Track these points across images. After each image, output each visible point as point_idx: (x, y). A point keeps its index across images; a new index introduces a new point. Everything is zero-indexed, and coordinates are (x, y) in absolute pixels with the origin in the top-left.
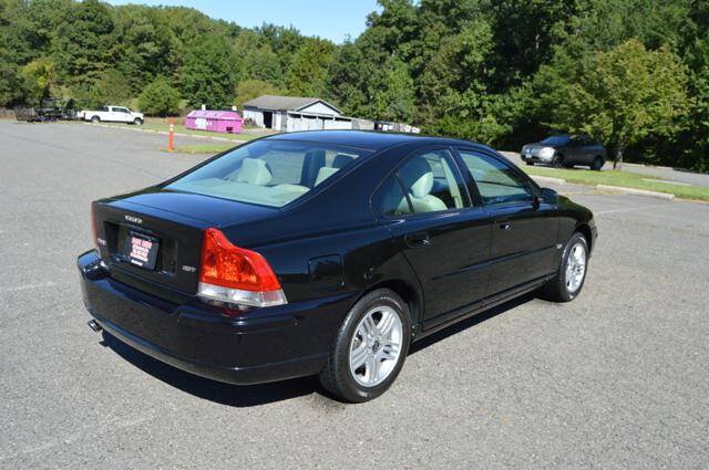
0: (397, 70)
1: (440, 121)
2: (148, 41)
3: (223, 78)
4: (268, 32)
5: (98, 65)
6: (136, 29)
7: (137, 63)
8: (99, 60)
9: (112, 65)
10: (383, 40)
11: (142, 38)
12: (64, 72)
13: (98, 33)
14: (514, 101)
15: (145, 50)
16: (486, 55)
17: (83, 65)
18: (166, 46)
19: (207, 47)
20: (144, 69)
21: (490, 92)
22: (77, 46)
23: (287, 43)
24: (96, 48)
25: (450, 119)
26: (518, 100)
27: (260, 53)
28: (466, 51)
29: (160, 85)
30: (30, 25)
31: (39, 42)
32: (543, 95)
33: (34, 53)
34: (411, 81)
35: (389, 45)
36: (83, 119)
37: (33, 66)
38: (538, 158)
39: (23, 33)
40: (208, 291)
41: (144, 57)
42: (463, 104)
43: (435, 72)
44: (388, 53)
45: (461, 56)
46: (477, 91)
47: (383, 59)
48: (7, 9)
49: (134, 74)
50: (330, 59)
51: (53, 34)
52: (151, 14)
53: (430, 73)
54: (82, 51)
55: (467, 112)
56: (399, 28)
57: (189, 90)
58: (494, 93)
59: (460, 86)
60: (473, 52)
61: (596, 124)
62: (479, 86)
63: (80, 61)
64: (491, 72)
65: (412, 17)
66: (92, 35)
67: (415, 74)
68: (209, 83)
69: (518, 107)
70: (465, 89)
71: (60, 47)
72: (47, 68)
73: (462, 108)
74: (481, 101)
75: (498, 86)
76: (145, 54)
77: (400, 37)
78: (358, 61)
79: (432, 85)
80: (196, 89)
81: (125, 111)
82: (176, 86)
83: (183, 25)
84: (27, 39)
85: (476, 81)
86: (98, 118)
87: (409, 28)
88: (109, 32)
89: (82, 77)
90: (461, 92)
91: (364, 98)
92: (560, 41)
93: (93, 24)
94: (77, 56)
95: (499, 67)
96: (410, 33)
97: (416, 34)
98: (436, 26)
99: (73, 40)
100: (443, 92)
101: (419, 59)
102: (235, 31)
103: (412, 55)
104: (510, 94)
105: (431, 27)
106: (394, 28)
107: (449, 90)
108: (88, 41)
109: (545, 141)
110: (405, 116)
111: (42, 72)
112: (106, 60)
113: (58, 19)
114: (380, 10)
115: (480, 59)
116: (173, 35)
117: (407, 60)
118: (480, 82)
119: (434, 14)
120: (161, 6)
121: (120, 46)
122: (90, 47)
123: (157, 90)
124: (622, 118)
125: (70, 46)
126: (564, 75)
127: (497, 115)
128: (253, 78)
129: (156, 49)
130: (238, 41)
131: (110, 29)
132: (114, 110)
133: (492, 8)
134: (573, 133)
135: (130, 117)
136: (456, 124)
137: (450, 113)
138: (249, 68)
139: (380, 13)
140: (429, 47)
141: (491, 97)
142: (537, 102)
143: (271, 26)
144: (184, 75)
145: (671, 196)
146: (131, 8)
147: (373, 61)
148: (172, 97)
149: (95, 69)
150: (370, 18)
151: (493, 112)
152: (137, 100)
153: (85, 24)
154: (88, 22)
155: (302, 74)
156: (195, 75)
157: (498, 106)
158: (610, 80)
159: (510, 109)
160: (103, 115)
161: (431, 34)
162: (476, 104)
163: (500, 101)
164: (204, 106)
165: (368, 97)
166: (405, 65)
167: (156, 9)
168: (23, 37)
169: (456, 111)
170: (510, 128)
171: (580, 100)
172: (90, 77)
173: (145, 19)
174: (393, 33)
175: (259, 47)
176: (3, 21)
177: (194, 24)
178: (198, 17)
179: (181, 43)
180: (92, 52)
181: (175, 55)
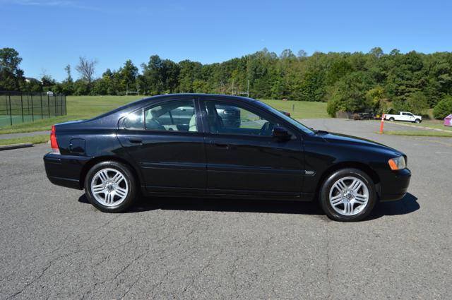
2: (444, 73)
5: (411, 89)
6: (438, 67)
7: (437, 87)
8: (413, 87)
9: (420, 89)
11: (440, 72)
12: (392, 94)
13: (413, 71)
15: (442, 79)
17: (403, 90)
20: (441, 91)
22: (400, 79)
24: (411, 80)
30: (377, 70)
31: (381, 78)
33: (378, 84)
36: (385, 119)
37: (373, 91)
41: (441, 84)
48: (367, 62)
49: (433, 94)
51: (389, 73)
52: (449, 57)
54: (402, 82)
63: (404, 87)
66: (409, 72)
71: (391, 81)
72: (380, 92)
76: (441, 81)
81: (410, 115)
84: (375, 77)
88: (419, 70)
89: (402, 97)
93: (411, 66)
94: (400, 85)
99: (398, 76)
108: (407, 76)
111: (376, 94)
112: (416, 86)
113: (392, 65)
121: (427, 78)
122: (408, 79)
123: (447, 103)
125: (396, 80)
129: (450, 78)
131: (421, 67)
132: (403, 114)
135: (413, 119)
149: (410, 92)
152: (433, 109)
153: (406, 67)
154: (408, 65)
160: (396, 117)
168: (373, 76)
172: (406, 96)
173: (444, 60)
176: (365, 68)
180: (408, 82)
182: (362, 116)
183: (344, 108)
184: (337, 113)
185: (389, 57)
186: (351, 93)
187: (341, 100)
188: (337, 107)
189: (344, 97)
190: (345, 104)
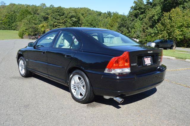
0: (138, 23)
1: (146, 37)
2: (74, 17)
6: (71, 14)
7: (71, 23)
8: (60, 23)
9: (64, 24)
10: (134, 14)
11: (72, 17)
16: (159, 17)
17: (56, 25)
18: (79, 19)
19: (89, 18)
20: (73, 25)
22: (54, 19)
25: (149, 37)
30: (44, 14)
31: (46, 19)
37: (41, 25)
41: (73, 22)
43: (145, 22)
44: (135, 18)
45: (152, 17)
47: (133, 20)
48: (39, 11)
51: (49, 16)
52: (75, 10)
54: (56, 21)
55: (154, 34)
56: (140, 10)
59: (152, 27)
63: (56, 23)
65: (143, 7)
66: (59, 16)
71: (51, 20)
72: (45, 25)
73: (152, 33)
76: (73, 21)
77: (140, 13)
78: (126, 20)
79: (144, 27)
83: (84, 13)
84: (43, 18)
87: (143, 10)
88: (63, 15)
89: (56, 28)
91: (128, 31)
93: (59, 13)
94: (55, 22)
96: (143, 12)
98: (150, 9)
99: (54, 18)
105: (148, 10)
106: (137, 10)
107: (149, 28)
108: (57, 18)
110: (139, 36)
111: (43, 26)
112: (62, 23)
113: (51, 12)
114: (134, 5)
115: (157, 18)
116: (81, 15)
117: (142, 20)
120: (79, 8)
121: (66, 19)
122: (58, 20)
125: (53, 19)
129: (76, 20)
131: (63, 14)
136: (150, 38)
137: (149, 35)
138: (103, 24)
146: (70, 8)
147: (131, 20)
149: (59, 26)
150: (131, 8)
153: (57, 14)
154: (58, 13)
155: (111, 25)
165: (129, 31)
166: (140, 21)
167: (77, 8)
168: (42, 18)
169: (151, 34)
172: (58, 28)
173: (73, 12)
174: (137, 12)
175: (106, 18)
176: (38, 13)
177: (87, 12)
178: (89, 10)
179: (83, 18)
180: (59, 21)
181: (81, 21)
182: (36, 37)
183: (27, 34)
184: (24, 36)
186: (30, 26)
187: (26, 30)
188: (23, 33)
189: (27, 28)
190: (28, 32)
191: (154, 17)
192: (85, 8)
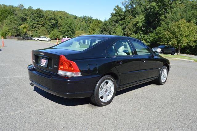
0: (119, 28)
2: (52, 20)
3: (72, 30)
4: (84, 18)
5: (39, 26)
6: (50, 17)
7: (50, 25)
8: (40, 25)
9: (43, 26)
10: (115, 20)
11: (51, 19)
12: (31, 28)
13: (40, 18)
14: (150, 36)
15: (52, 22)
16: (143, 24)
17: (35, 26)
18: (57, 22)
19: (68, 22)
20: (51, 27)
21: (144, 34)
22: (34, 21)
23: (89, 21)
24: (39, 22)
26: (151, 36)
27: (82, 23)
28: (137, 23)
29: (55, 31)
30: (22, 15)
31: (24, 20)
32: (158, 35)
33: (23, 22)
34: (122, 31)
35: (117, 21)
36: (35, 40)
37: (23, 26)
38: (156, 51)
39: (20, 17)
40: (61, 72)
41: (51, 24)
42: (136, 37)
43: (129, 28)
44: (116, 23)
45: (136, 24)
46: (140, 34)
47: (115, 25)
48: (16, 11)
49: (49, 29)
50: (101, 25)
51: (28, 18)
52: (54, 13)
53: (127, 29)
54: (35, 22)
56: (120, 17)
57: (63, 33)
58: (145, 34)
59: (136, 32)
60: (139, 23)
61: (172, 42)
62: (141, 32)
63: (36, 25)
64: (144, 29)
65: (123, 14)
66: (38, 18)
67: (123, 29)
68: (68, 31)
69: (151, 38)
70: (137, 33)
71: (30, 21)
72: (27, 26)
74: (141, 36)
75: (146, 33)
76: (52, 23)
77: (120, 19)
78: (108, 25)
79: (128, 32)
80: (65, 33)
81: (46, 38)
82: (60, 32)
83: (62, 16)
84: (21, 19)
85: (140, 31)
86: (39, 40)
87: (122, 17)
88: (42, 17)
89: (35, 29)
90: (136, 34)
92: (163, 20)
93: (38, 15)
94: (34, 24)
95: (146, 27)
96: (123, 18)
97: (124, 19)
98: (129, 16)
99: (33, 19)
100: (131, 34)
101: (125, 25)
102: (76, 18)
103: (123, 24)
104: (149, 35)
105: (128, 16)
106: (118, 17)
107: (133, 33)
108: (37, 20)
109: (159, 47)
111: (25, 27)
113: (29, 14)
114: (114, 12)
115: (141, 25)
116: (59, 18)
117: (121, 25)
118: (141, 31)
119: (129, 13)
120: (56, 11)
121: (45, 21)
122: (37, 21)
123: (55, 33)
124: (180, 40)
125: (32, 21)
126: (164, 29)
127: (146, 40)
128: (80, 30)
129: (55, 22)
130: (76, 20)
132: (43, 37)
133: (144, 11)
134: (166, 45)
135: (47, 40)
138: (79, 27)
139: (114, 13)
140: (127, 22)
141: (144, 35)
142: (157, 37)
143: (85, 16)
144: (62, 29)
145: (193, 61)
146: (49, 11)
147: (112, 25)
148: (58, 35)
149: (39, 27)
150: (112, 14)
151: (144, 39)
152: (49, 35)
153: (36, 15)
155: (93, 29)
156: (65, 29)
157: (146, 38)
158: (177, 30)
159: (149, 39)
160: (40, 39)
161: (128, 18)
162: (140, 37)
163: (146, 37)
164: (67, 37)
166: (121, 27)
168: (20, 18)
170: (149, 44)
171: (168, 35)
172: (37, 29)
173: (52, 14)
174: (118, 18)
175: (82, 22)
176: (15, 14)
177: (65, 16)
178: (66, 14)
179: (61, 21)
180: (38, 23)
181: (59, 24)
183: (10, 34)
184: (7, 37)
185: (28, 10)
186: (13, 26)
187: (9, 30)
188: (7, 33)
189: (10, 28)
190: (10, 32)
191: (138, 24)
192: (62, 11)
